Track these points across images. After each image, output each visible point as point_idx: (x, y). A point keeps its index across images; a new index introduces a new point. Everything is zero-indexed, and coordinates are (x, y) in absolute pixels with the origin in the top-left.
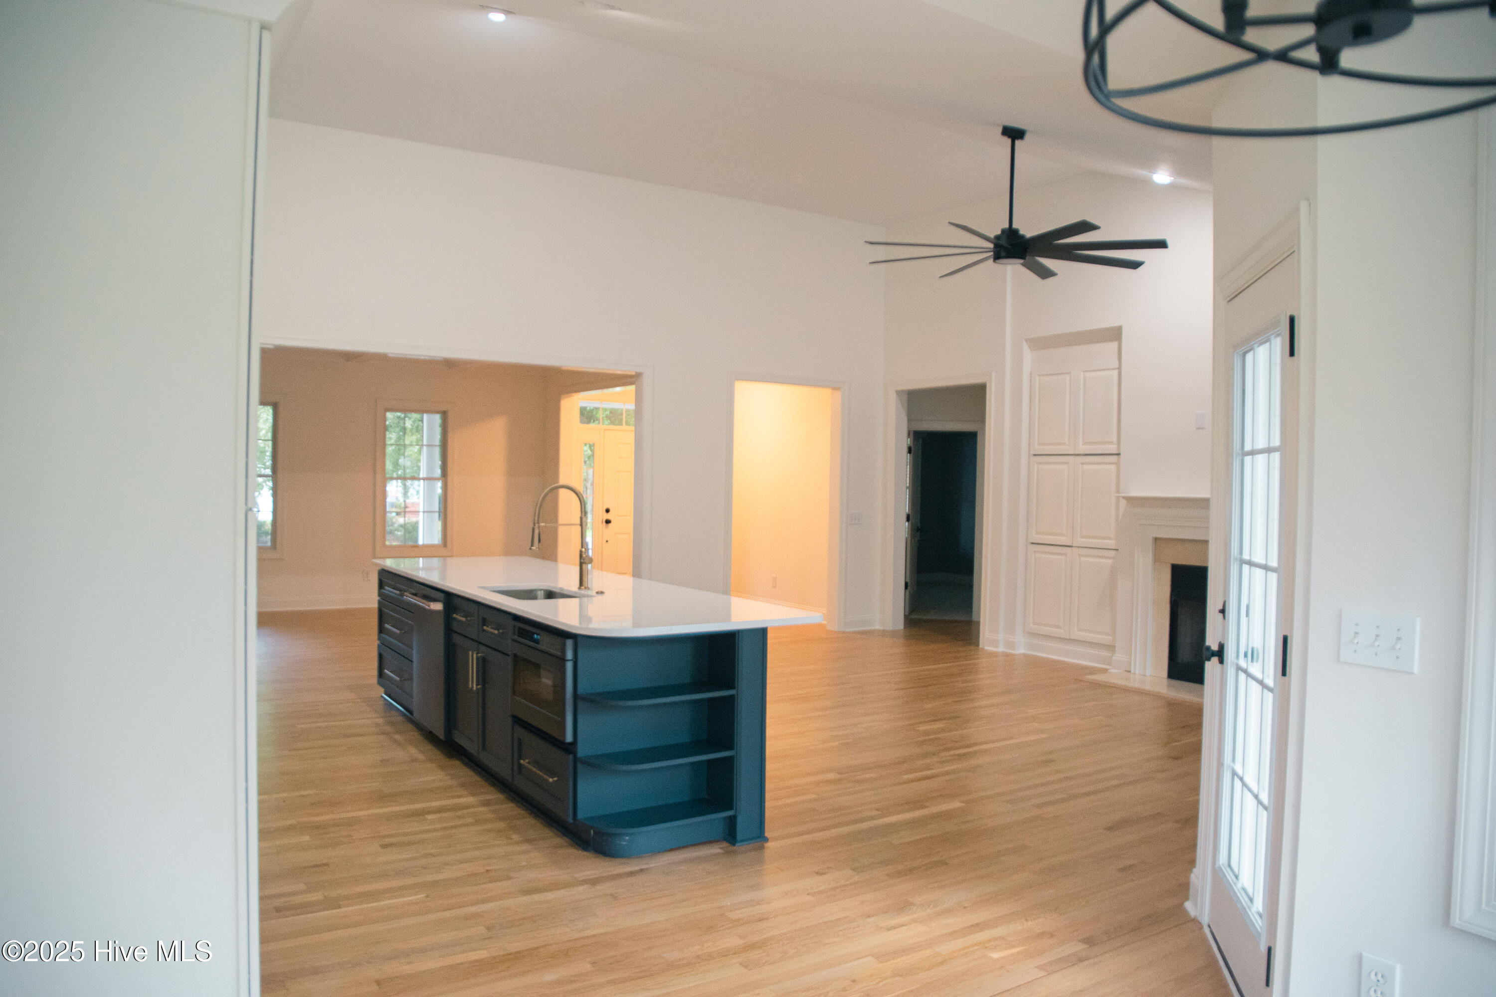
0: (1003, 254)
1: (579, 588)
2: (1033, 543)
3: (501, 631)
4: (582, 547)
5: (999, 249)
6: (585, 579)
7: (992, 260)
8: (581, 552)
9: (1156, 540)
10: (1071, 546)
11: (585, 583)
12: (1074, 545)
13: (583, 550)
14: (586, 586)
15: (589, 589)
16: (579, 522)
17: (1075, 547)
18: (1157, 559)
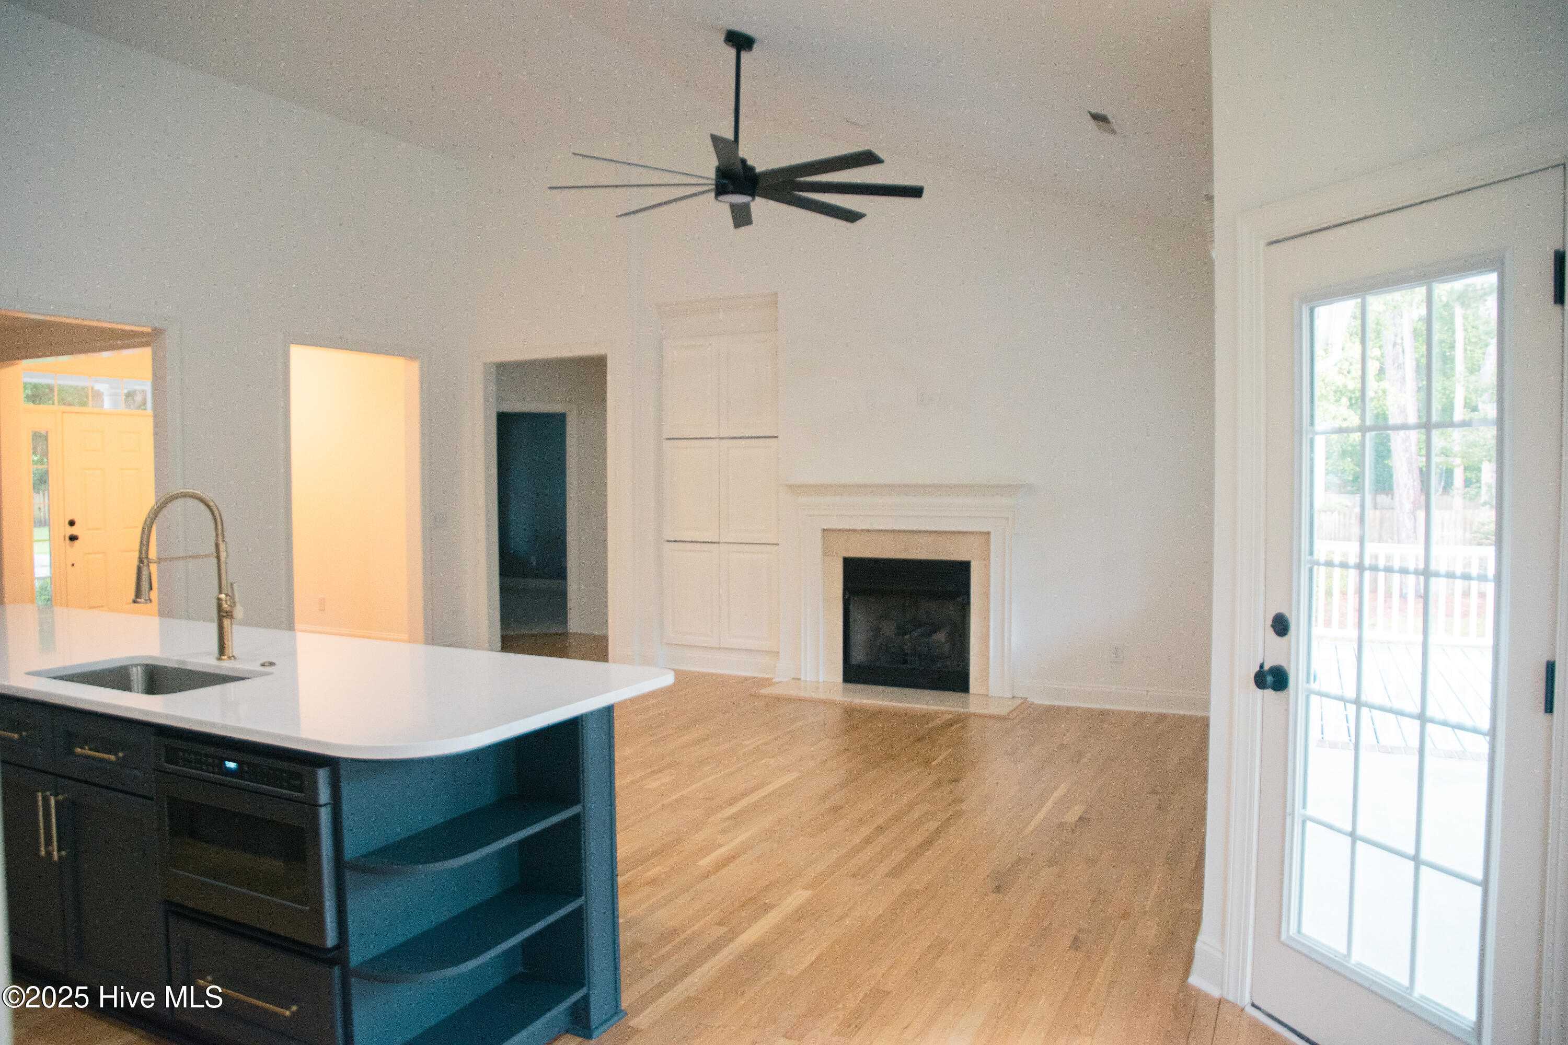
0: (731, 187)
1: (219, 659)
2: (668, 541)
3: (121, 755)
4: (220, 592)
5: (726, 182)
6: (227, 643)
7: (713, 194)
8: (219, 600)
9: (824, 530)
10: (719, 543)
11: (229, 651)
12: (721, 541)
13: (223, 596)
14: (231, 655)
15: (235, 658)
16: (213, 551)
17: (721, 543)
18: (826, 552)
